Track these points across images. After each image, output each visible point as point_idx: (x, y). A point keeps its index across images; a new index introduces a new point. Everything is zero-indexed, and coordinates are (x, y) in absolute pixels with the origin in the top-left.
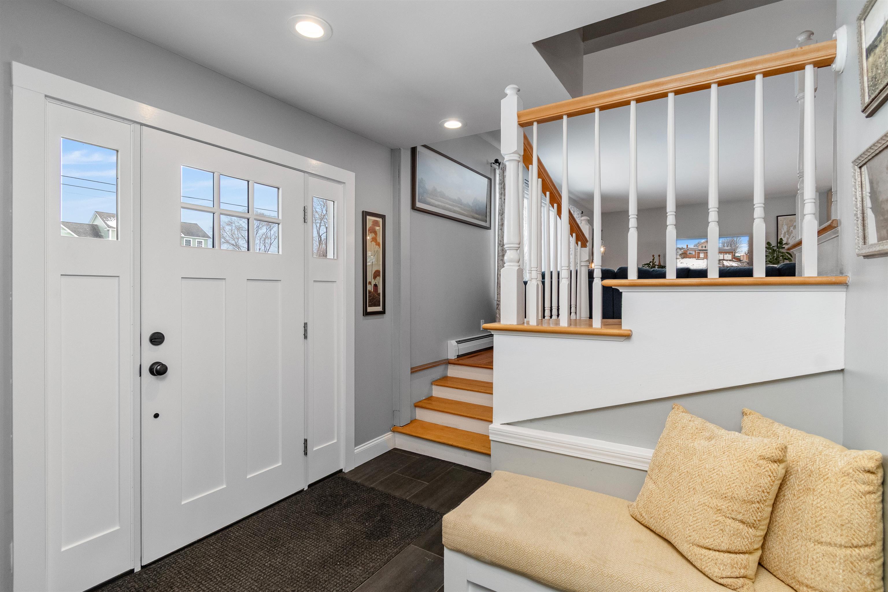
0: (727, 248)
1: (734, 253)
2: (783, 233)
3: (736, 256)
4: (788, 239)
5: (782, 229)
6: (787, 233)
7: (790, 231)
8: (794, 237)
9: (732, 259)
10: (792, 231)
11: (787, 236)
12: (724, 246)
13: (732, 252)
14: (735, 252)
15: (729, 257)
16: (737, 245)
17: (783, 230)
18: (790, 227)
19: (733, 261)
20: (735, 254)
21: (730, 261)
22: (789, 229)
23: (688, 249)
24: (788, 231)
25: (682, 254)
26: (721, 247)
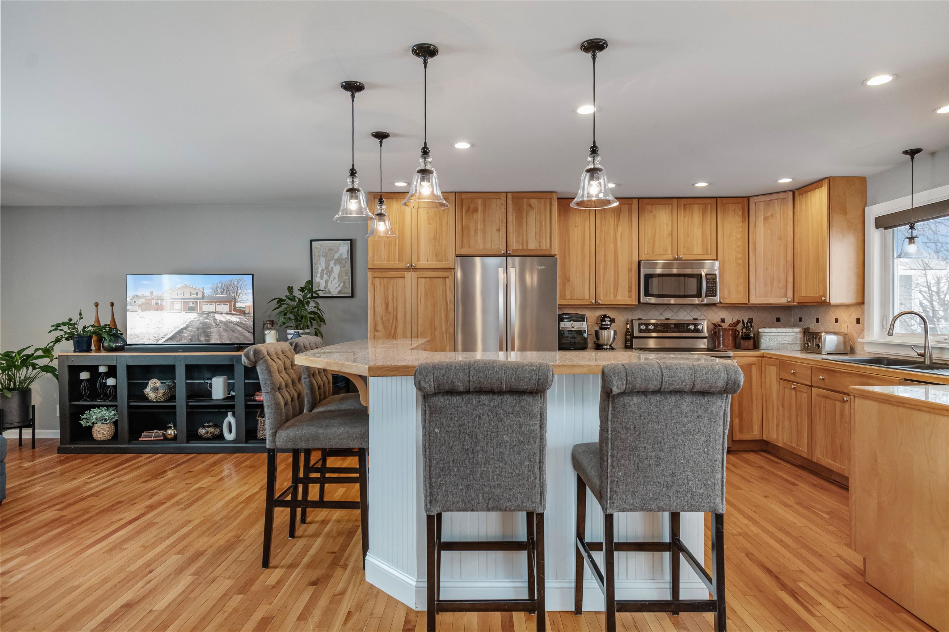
0: (222, 295)
1: (233, 303)
2: (320, 270)
3: (236, 306)
4: (327, 282)
5: (318, 264)
6: (325, 272)
7: (330, 268)
8: (335, 278)
9: (230, 311)
10: (332, 268)
11: (325, 276)
12: (216, 293)
13: (231, 301)
14: (235, 302)
15: (226, 308)
16: (239, 292)
17: (319, 266)
18: (329, 261)
19: (232, 314)
20: (235, 304)
21: (227, 313)
22: (329, 265)
23: (153, 298)
24: (327, 268)
25: (142, 304)
26: (211, 294)
